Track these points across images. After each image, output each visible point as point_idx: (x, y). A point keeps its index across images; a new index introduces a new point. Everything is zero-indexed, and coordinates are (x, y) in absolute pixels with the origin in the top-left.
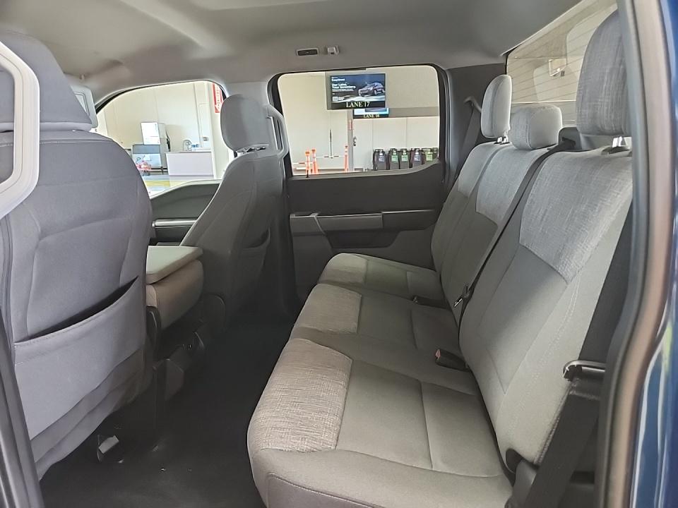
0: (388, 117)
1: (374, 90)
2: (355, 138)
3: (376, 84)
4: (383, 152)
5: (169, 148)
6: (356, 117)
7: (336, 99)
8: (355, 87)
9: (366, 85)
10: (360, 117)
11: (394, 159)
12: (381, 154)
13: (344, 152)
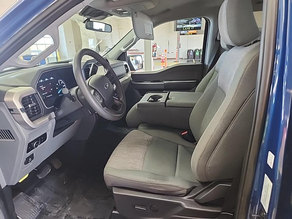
0: (196, 34)
1: (196, 22)
2: (180, 44)
3: (197, 19)
4: (192, 51)
5: (99, 50)
6: (181, 34)
7: (178, 26)
8: (187, 21)
9: (193, 20)
10: (184, 34)
11: (197, 54)
12: (191, 51)
13: (175, 51)
